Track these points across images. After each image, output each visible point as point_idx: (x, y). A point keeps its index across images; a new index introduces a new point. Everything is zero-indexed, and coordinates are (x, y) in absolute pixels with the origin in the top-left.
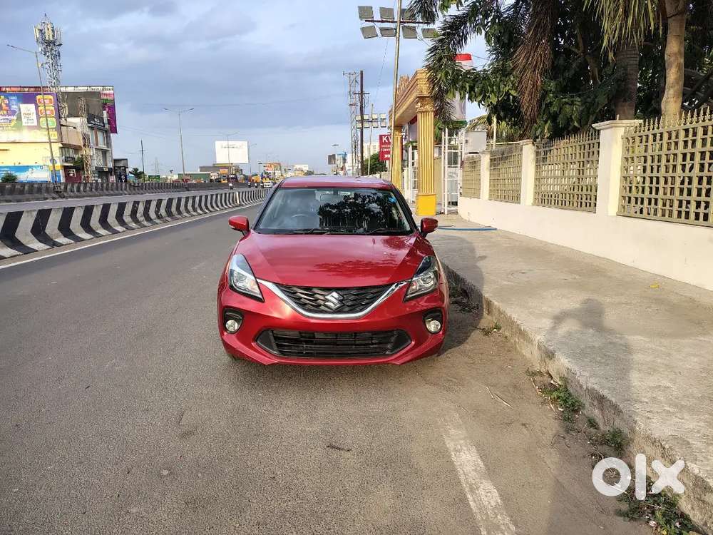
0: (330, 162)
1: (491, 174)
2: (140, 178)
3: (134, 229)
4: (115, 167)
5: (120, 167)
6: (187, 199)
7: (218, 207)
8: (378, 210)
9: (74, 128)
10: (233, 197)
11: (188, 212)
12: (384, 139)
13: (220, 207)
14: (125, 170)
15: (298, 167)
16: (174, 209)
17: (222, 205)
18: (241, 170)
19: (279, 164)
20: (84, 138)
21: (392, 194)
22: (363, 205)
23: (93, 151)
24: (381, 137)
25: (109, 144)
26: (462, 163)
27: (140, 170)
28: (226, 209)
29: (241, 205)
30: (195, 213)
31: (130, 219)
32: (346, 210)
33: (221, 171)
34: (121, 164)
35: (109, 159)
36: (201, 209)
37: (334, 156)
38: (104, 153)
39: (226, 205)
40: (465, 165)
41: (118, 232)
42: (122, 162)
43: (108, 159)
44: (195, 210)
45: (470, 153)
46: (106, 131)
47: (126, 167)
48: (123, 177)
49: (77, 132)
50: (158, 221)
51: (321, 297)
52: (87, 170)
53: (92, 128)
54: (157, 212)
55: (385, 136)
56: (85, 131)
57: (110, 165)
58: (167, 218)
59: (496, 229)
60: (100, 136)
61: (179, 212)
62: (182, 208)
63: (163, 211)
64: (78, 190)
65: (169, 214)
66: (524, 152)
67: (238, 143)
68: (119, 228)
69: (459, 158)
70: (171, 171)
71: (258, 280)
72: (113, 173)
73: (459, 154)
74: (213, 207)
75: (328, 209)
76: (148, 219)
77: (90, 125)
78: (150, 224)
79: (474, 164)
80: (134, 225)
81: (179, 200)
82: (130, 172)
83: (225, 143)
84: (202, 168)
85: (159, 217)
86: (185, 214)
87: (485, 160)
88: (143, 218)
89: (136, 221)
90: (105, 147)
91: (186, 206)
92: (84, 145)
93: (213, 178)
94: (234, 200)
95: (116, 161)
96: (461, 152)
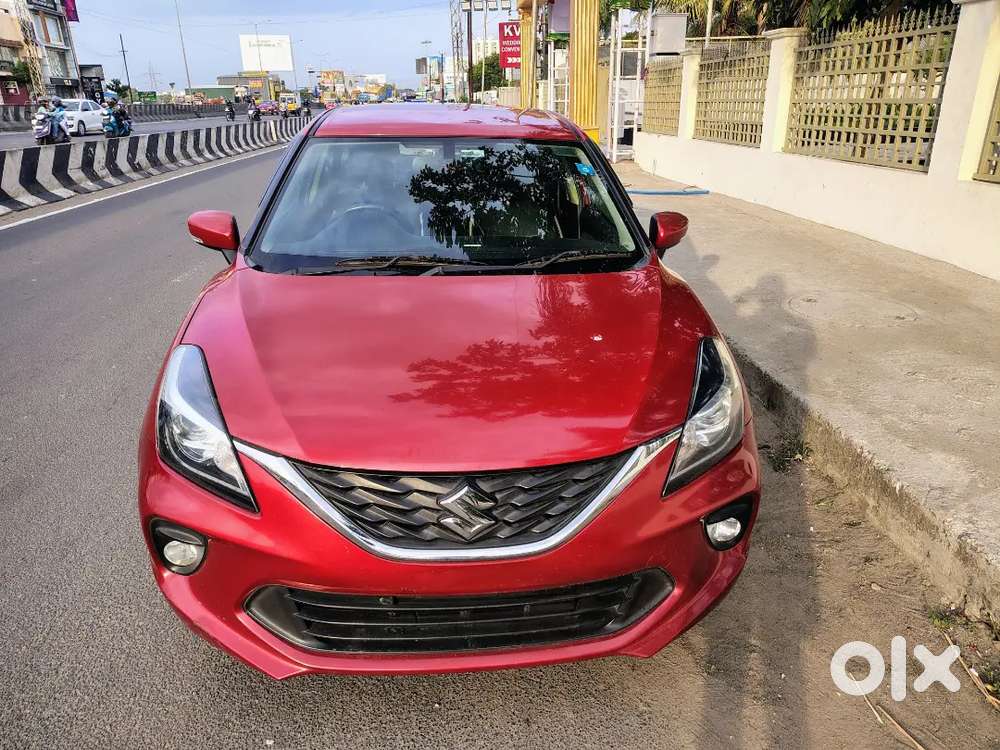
0: (419, 71)
1: (699, 93)
2: (125, 96)
3: (90, 192)
4: (82, 78)
5: (90, 79)
6: (185, 134)
7: (240, 146)
8: (532, 181)
9: (6, 11)
10: (265, 129)
11: (188, 157)
12: (507, 30)
13: (245, 147)
14: (99, 83)
15: (370, 77)
16: (161, 153)
17: (247, 144)
18: (283, 83)
19: (341, 73)
20: (23, 29)
21: (581, 154)
22: (501, 168)
23: (42, 50)
24: (502, 26)
25: (67, 39)
26: (645, 71)
27: (124, 83)
28: (254, 150)
29: (279, 143)
30: (200, 160)
31: (81, 175)
32: (465, 186)
33: (252, 84)
34: (92, 74)
35: (70, 64)
36: (211, 152)
37: (424, 60)
38: (62, 54)
39: (255, 143)
40: (650, 76)
41: (59, 199)
42: (94, 70)
43: (69, 66)
44: (199, 153)
45: (659, 54)
46: (60, 18)
47: (100, 79)
48: (97, 95)
49: (12, 19)
50: (134, 176)
51: (430, 502)
52: (37, 84)
53: (35, 12)
54: (131, 160)
55: (508, 24)
56: (23, 17)
57: (74, 75)
58: (151, 170)
59: (707, 192)
60: (51, 25)
61: (173, 159)
62: (177, 151)
63: (141, 157)
64: (17, 118)
65: (155, 162)
66: (772, 52)
67: (273, 39)
68: (61, 192)
69: (639, 63)
70: (172, 85)
71: (240, 446)
72: (80, 88)
73: (640, 57)
74: (231, 147)
75: (429, 183)
76: (116, 172)
77: (32, 7)
78: (121, 182)
79: (669, 74)
80: (89, 185)
81: (170, 136)
82: (108, 87)
83: (253, 38)
84: (222, 80)
85: (136, 168)
86: (185, 162)
87: (691, 67)
88: (106, 172)
89: (93, 176)
90: (61, 45)
91: (183, 147)
92: (26, 41)
93: (239, 95)
94: (267, 135)
95: (83, 68)
96: (643, 53)
